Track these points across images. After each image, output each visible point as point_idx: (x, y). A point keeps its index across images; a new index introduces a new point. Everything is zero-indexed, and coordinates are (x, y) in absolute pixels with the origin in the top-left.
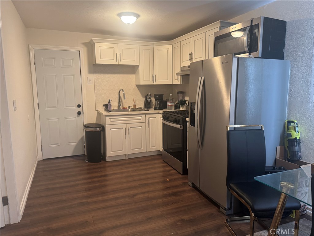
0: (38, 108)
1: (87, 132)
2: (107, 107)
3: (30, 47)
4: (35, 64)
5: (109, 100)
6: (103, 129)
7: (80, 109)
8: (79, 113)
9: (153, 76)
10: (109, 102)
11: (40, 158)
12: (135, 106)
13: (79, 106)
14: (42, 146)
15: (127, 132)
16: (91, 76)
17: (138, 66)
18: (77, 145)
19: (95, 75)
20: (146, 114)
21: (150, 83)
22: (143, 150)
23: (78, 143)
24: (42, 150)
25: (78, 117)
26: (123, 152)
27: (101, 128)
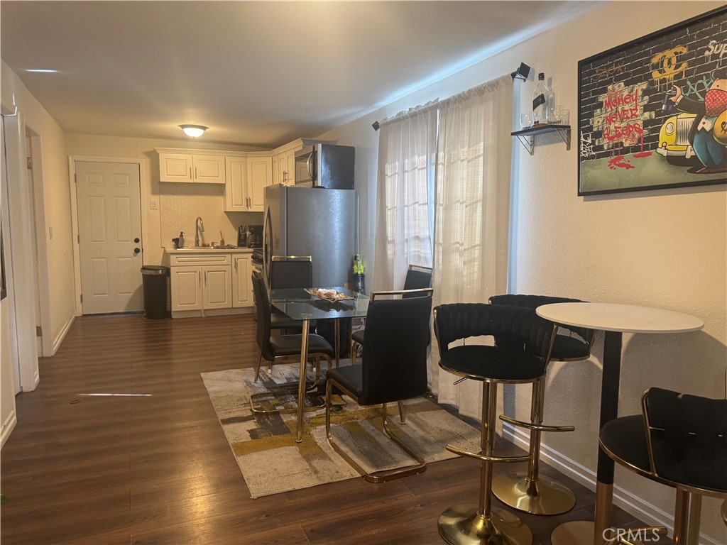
0: (79, 242)
1: (145, 277)
2: (178, 242)
3: (70, 158)
4: (76, 181)
5: (182, 233)
6: (167, 272)
7: (138, 245)
8: (137, 251)
9: (247, 200)
10: (182, 236)
11: (79, 313)
12: (223, 242)
13: (137, 241)
14: (81, 296)
15: (203, 278)
16: (156, 199)
17: (225, 184)
18: (133, 296)
19: (161, 196)
20: (231, 253)
21: (243, 208)
22: (227, 304)
23: (135, 293)
24: (82, 301)
25: (135, 256)
26: (196, 306)
27: (165, 272)
